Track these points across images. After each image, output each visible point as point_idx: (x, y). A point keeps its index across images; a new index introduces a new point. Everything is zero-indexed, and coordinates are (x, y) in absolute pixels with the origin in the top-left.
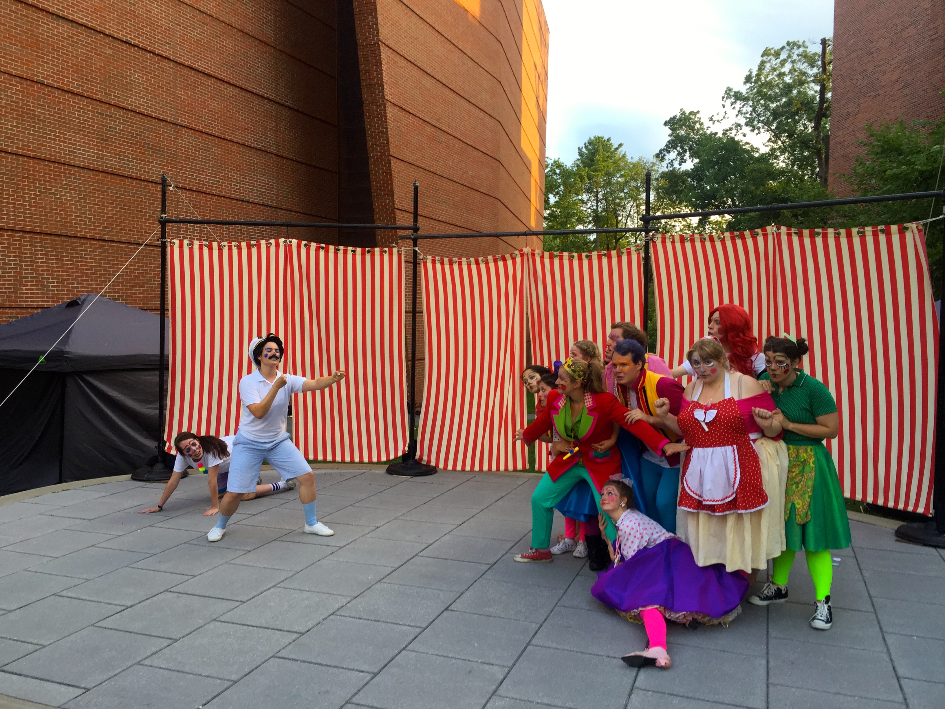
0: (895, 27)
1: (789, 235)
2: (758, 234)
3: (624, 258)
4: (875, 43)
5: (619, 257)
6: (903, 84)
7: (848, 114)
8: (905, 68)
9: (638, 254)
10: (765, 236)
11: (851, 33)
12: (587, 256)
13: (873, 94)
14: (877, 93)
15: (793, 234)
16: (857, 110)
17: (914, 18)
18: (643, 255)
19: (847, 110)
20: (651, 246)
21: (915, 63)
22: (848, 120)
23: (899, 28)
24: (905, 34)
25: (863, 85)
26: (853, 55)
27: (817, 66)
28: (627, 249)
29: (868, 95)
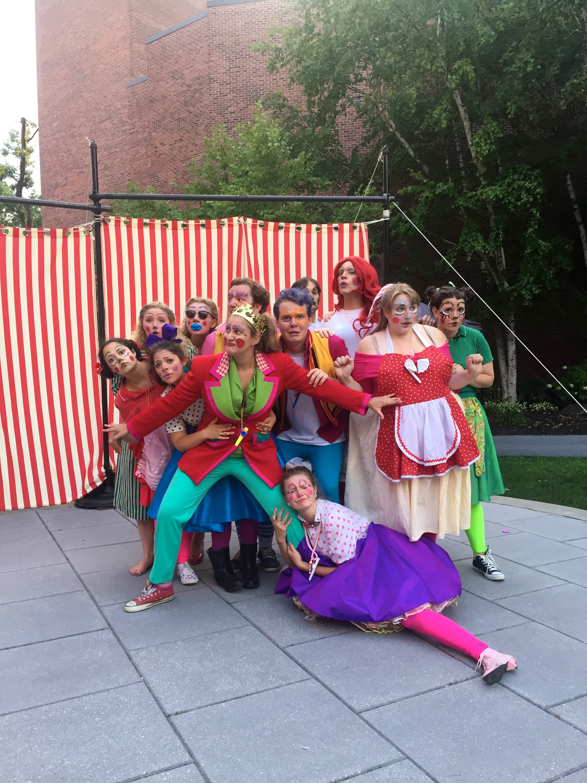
0: (93, 119)
1: (254, 227)
2: (224, 225)
3: (71, 240)
4: (77, 128)
5: (65, 237)
6: (103, 166)
7: (57, 185)
8: (104, 154)
9: (88, 237)
10: (231, 226)
11: (55, 116)
12: (25, 233)
13: (77, 170)
14: (82, 170)
15: (258, 227)
16: (64, 182)
17: (109, 114)
18: (93, 238)
19: (56, 181)
20: (102, 228)
21: (112, 151)
22: (57, 190)
23: (98, 120)
24: (103, 126)
25: (68, 162)
26: (58, 136)
27: (17, 141)
28: (74, 229)
29: (74, 171)
